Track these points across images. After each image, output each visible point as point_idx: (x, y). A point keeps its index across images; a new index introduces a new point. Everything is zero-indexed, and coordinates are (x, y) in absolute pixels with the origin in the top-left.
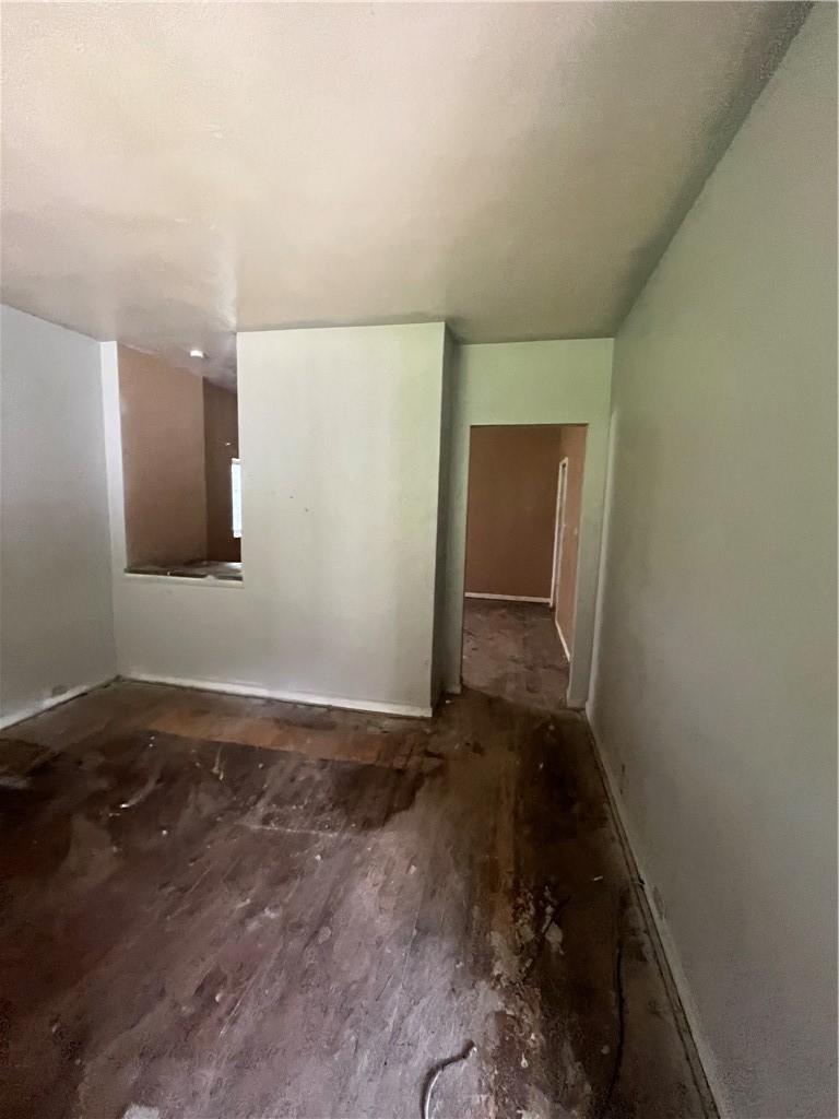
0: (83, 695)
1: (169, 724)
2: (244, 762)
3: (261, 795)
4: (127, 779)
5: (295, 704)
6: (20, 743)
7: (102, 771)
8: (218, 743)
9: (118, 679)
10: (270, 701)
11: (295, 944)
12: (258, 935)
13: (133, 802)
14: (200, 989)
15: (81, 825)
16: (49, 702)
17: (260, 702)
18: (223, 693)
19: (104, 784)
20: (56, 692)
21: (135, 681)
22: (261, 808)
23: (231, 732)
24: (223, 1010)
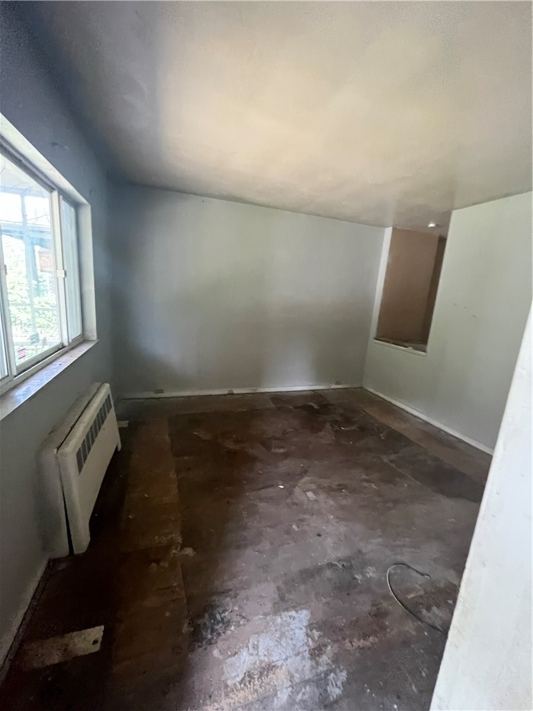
0: (347, 388)
1: (372, 412)
2: (395, 440)
3: (396, 453)
4: (348, 421)
5: (440, 430)
6: (321, 396)
7: (342, 415)
8: (389, 427)
9: (361, 388)
10: (427, 423)
11: (377, 499)
12: (365, 487)
13: (346, 429)
14: (340, 485)
15: (328, 426)
16: (334, 386)
17: (420, 421)
18: (403, 410)
19: (339, 419)
20: (338, 383)
21: (367, 391)
22: (393, 457)
23: (396, 426)
24: (342, 494)
